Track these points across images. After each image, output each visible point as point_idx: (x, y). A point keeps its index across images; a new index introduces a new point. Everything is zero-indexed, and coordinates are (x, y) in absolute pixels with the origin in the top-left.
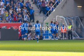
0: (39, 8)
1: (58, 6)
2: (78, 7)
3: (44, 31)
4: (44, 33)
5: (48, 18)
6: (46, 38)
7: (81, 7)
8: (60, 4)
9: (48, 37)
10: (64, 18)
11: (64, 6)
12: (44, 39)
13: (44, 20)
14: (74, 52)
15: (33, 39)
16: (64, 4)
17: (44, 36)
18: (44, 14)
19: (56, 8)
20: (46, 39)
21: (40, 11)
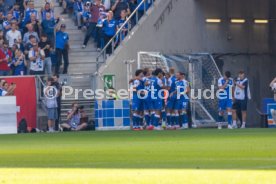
0: (80, 28)
1: (143, 19)
2: (209, 21)
3: (100, 104)
4: (100, 108)
5: (110, 59)
6: (104, 125)
7: (218, 21)
8: (148, 12)
9: (111, 123)
10: (164, 59)
11: (161, 19)
12: (101, 128)
13: (98, 67)
14: (198, 168)
15: (65, 129)
16: (163, 14)
17: (100, 120)
18: (99, 46)
19: (136, 28)
20: (107, 128)
21: (83, 38)
